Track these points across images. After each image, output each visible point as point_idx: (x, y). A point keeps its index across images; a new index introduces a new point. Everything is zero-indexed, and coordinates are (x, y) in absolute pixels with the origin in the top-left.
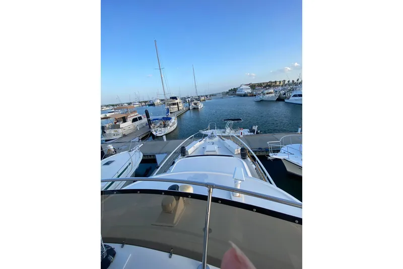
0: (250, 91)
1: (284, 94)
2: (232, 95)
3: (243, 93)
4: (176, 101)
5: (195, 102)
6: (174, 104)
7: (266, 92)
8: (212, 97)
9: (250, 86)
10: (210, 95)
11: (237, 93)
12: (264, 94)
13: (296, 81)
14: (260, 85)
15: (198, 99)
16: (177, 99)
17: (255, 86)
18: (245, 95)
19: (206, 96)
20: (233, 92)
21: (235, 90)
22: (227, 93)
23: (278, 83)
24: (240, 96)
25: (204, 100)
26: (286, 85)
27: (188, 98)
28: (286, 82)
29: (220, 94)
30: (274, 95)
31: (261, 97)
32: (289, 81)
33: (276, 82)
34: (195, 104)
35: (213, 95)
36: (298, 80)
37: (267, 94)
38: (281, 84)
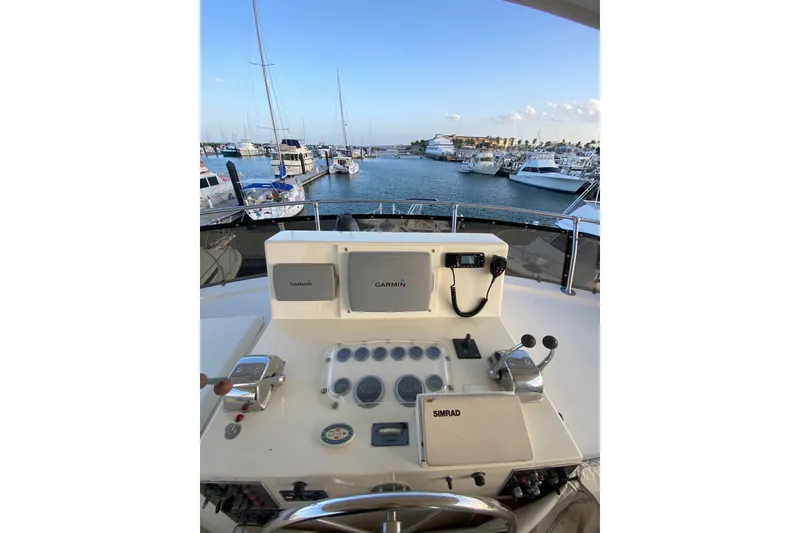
0: (451, 150)
1: (510, 164)
2: (417, 154)
3: (437, 152)
4: (298, 151)
5: (341, 157)
6: (293, 157)
7: (480, 156)
8: (376, 153)
9: (453, 141)
10: (372, 149)
11: (428, 151)
12: (477, 161)
13: (530, 143)
14: (470, 141)
15: (347, 152)
16: (298, 146)
17: (461, 141)
18: (442, 158)
19: (365, 149)
20: (420, 148)
21: (424, 144)
22: (408, 148)
23: (501, 142)
24: (433, 157)
25: (360, 158)
26: (513, 148)
27: (324, 147)
28: (515, 143)
29: (392, 147)
30: (492, 163)
31: (471, 165)
32: (519, 142)
33: (498, 139)
34: (342, 163)
35: (378, 149)
36: (534, 141)
37: (482, 160)
38: (507, 145)
